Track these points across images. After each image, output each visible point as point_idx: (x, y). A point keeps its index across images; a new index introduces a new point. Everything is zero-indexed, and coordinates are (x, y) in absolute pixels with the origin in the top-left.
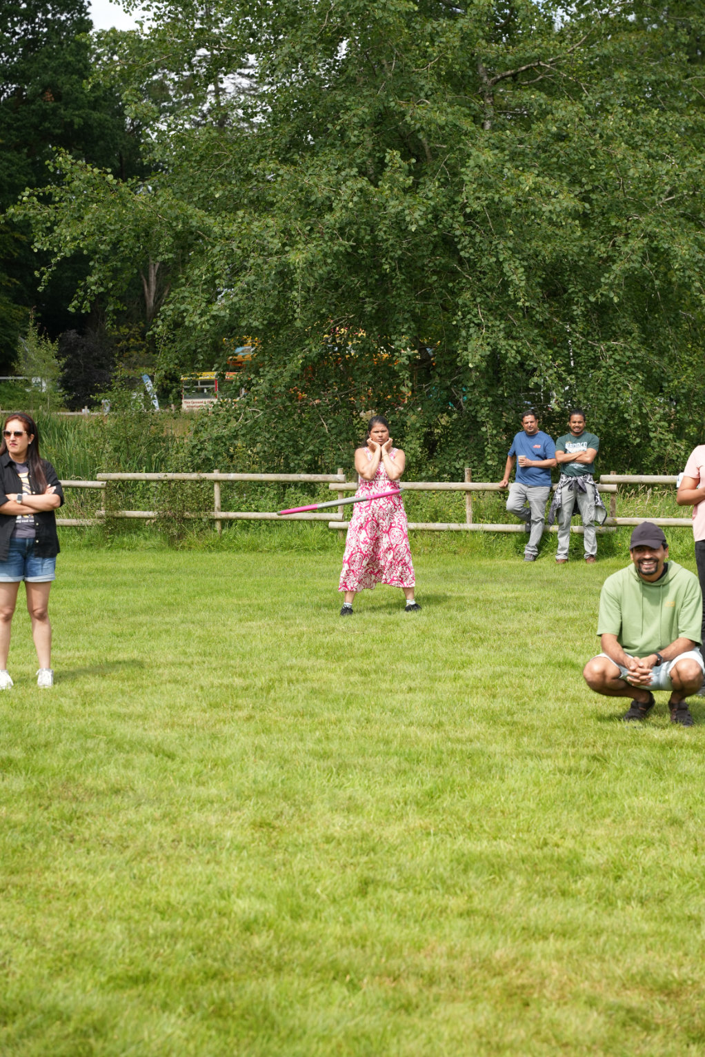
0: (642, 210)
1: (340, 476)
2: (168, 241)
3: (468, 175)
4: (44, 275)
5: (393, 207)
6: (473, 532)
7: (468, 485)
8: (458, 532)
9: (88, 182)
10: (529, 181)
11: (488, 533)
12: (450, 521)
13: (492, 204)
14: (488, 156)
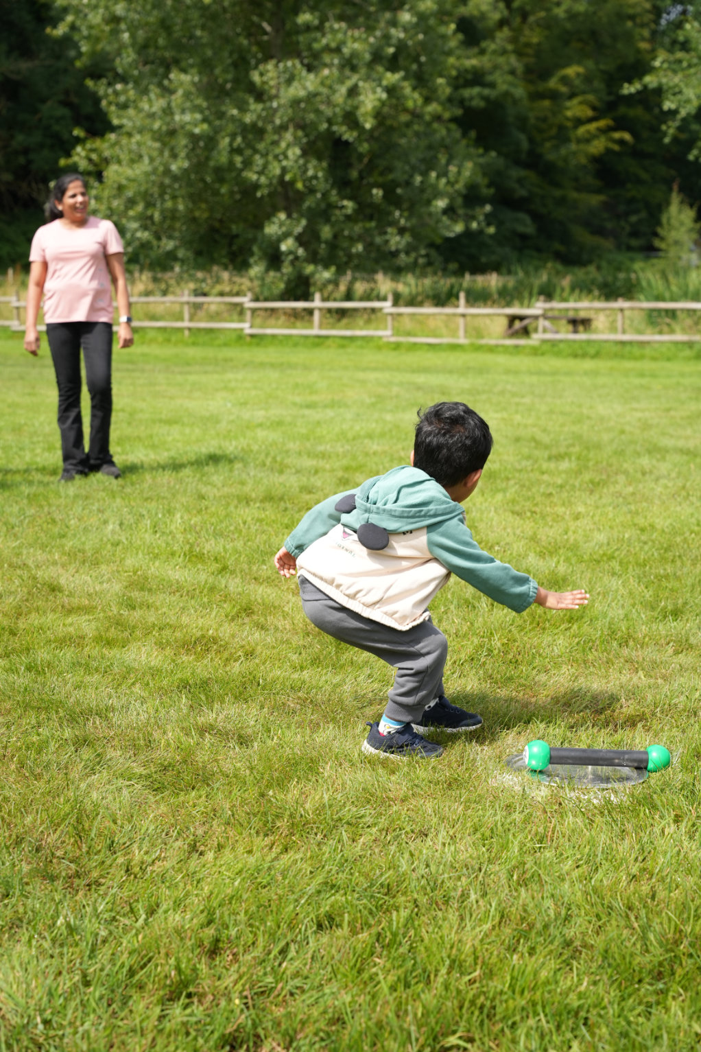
4: (670, 130)
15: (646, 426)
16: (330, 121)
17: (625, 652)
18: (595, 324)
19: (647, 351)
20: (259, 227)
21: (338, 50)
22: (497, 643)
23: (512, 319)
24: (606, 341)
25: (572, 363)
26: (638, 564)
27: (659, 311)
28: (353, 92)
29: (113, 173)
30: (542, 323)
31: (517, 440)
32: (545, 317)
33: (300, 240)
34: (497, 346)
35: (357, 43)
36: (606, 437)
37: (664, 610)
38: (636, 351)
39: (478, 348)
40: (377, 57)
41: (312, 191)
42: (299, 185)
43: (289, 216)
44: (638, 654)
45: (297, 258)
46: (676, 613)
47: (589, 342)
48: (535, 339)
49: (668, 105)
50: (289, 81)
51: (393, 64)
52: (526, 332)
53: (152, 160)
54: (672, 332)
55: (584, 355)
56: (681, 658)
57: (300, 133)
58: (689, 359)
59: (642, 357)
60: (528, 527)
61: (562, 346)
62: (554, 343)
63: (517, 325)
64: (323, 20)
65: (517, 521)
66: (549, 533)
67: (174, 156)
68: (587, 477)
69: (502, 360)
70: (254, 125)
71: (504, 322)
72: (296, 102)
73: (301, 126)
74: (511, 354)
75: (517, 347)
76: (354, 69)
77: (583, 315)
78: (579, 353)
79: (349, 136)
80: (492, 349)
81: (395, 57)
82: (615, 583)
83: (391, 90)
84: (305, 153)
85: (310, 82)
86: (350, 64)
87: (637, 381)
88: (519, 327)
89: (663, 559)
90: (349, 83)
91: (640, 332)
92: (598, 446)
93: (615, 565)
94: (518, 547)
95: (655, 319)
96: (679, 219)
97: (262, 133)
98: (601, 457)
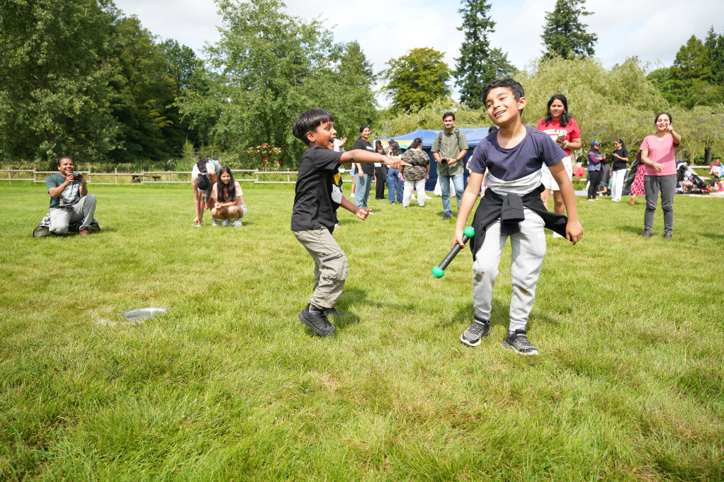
0: (332, 108)
1: (257, 170)
2: (214, 112)
3: (289, 96)
4: (182, 119)
5: (269, 103)
7: (288, 172)
9: (192, 95)
10: (303, 97)
13: (294, 104)
14: (293, 92)
15: (174, 208)
16: (63, 111)
17: (153, 276)
18: (161, 178)
19: (179, 186)
20: (38, 146)
21: (64, 87)
22: (107, 277)
23: (134, 177)
24: (166, 183)
25: (154, 190)
27: (182, 174)
28: (71, 101)
30: (144, 178)
31: (129, 213)
32: (145, 176)
33: (54, 150)
34: (129, 185)
35: (72, 85)
36: (160, 211)
37: (168, 262)
38: (176, 186)
39: (123, 186)
40: (80, 91)
41: (58, 134)
42: (52, 132)
43: (49, 142)
45: (53, 156)
47: (160, 184)
48: (142, 183)
50: (46, 96)
51: (86, 93)
52: (139, 181)
55: (159, 188)
56: (172, 276)
57: (52, 114)
59: (177, 188)
60: (127, 240)
61: (151, 185)
62: (148, 184)
64: (58, 76)
65: (124, 238)
66: (133, 241)
68: (151, 223)
69: (131, 189)
70: (33, 110)
71: (131, 178)
72: (49, 104)
73: (52, 112)
74: (134, 187)
75: (136, 185)
76: (71, 94)
77: (157, 175)
78: (157, 187)
79: (71, 116)
80: (127, 186)
81: (86, 91)
82: (154, 255)
83: (86, 102)
84: (54, 121)
85: (54, 97)
86: (70, 92)
87: (174, 195)
88: (136, 179)
90: (69, 99)
91: (176, 180)
92: (158, 214)
93: (155, 250)
94: (122, 246)
95: (180, 176)
96: (188, 147)
97: (36, 113)
98: (157, 217)
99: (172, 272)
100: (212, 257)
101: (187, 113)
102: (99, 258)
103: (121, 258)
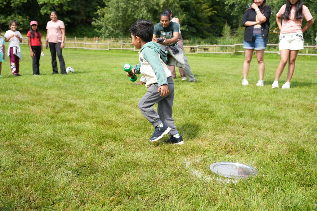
4: (227, 8)
6: (308, 56)
8: (304, 56)
11: (311, 56)
12: (303, 53)
15: (223, 70)
16: (153, 5)
17: (228, 127)
18: (209, 50)
19: (221, 56)
23: (191, 48)
24: (212, 53)
25: (204, 58)
26: (228, 101)
27: (223, 47)
29: (106, 16)
30: (198, 49)
32: (199, 48)
34: (188, 54)
36: (214, 72)
37: (237, 115)
38: (218, 56)
44: (232, 128)
46: (241, 115)
47: (208, 53)
48: (196, 53)
49: (225, 3)
52: (194, 51)
53: (114, 13)
54: (226, 51)
55: (207, 56)
58: (230, 57)
59: (219, 57)
61: (202, 54)
62: (200, 54)
63: (192, 50)
66: (203, 93)
67: (119, 12)
70: (136, 6)
71: (189, 49)
73: (147, 6)
74: (191, 56)
75: (192, 54)
77: (206, 48)
78: (206, 56)
79: (157, 8)
82: (223, 107)
84: (147, 12)
87: (219, 61)
88: (193, 50)
89: (234, 100)
91: (219, 51)
92: (213, 74)
93: (222, 102)
94: (196, 97)
95: (222, 48)
96: (227, 29)
97: (138, 8)
98: (214, 76)
99: (245, 125)
100: (275, 115)
101: (231, 3)
102: (181, 105)
103: (197, 107)
